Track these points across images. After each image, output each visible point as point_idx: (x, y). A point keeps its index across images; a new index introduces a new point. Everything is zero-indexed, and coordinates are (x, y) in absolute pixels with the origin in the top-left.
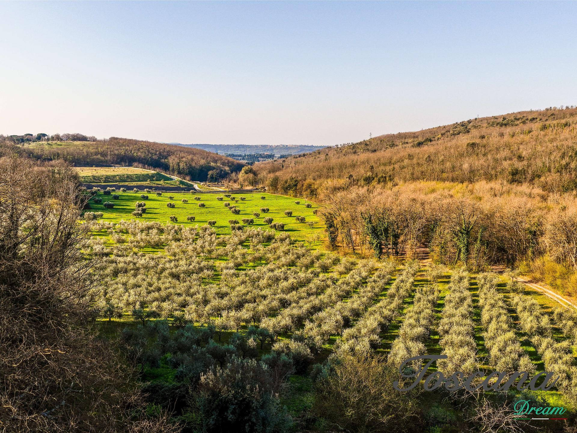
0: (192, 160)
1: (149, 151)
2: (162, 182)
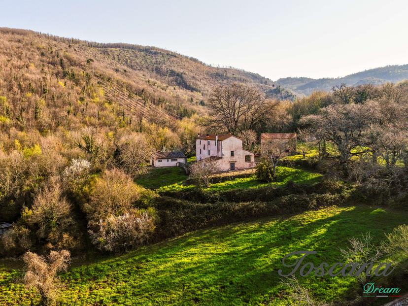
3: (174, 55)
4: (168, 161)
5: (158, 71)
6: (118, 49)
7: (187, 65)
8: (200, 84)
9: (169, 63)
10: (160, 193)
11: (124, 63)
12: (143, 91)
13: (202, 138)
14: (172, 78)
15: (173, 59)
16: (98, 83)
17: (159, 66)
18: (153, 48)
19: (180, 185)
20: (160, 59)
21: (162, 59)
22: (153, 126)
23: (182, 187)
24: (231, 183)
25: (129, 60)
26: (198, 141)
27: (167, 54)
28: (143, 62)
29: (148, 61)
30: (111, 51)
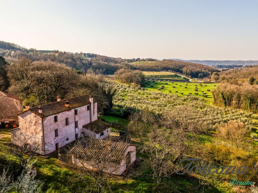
0: (193, 69)
1: (175, 65)
2: (176, 78)
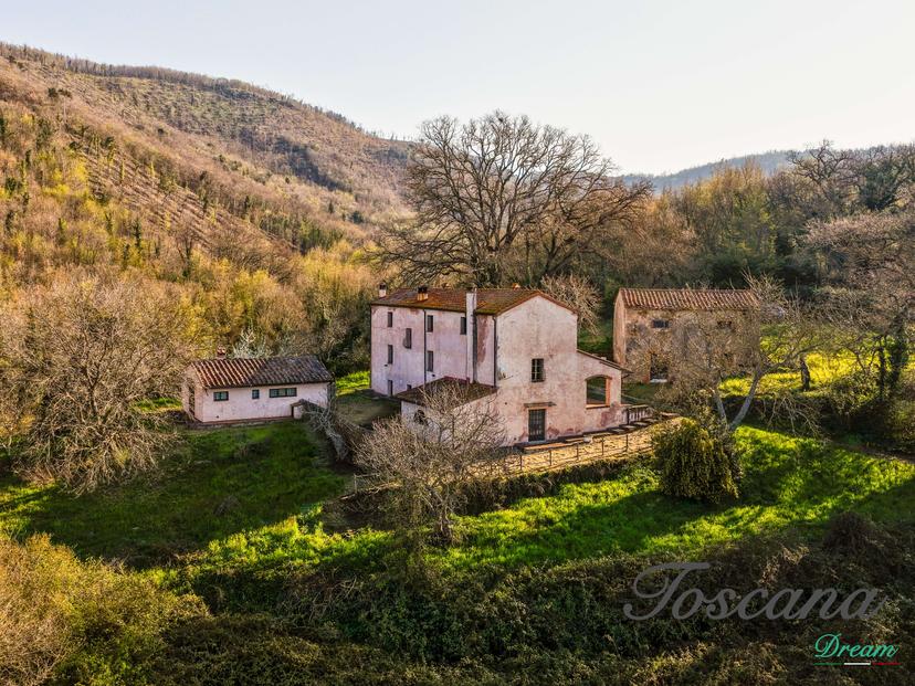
3: (288, 104)
4: (256, 396)
5: (247, 138)
6: (145, 81)
7: (319, 127)
8: (352, 175)
9: (275, 121)
10: (206, 586)
11: (159, 114)
12: (202, 177)
13: (397, 301)
14: (280, 156)
15: (285, 111)
16: (72, 145)
17: (249, 127)
18: (236, 84)
19: (310, 524)
20: (252, 109)
21: (257, 111)
22: (223, 266)
23: (319, 539)
24: (549, 513)
25: (173, 110)
26: (379, 316)
27: (271, 100)
28: (209, 116)
29: (222, 112)
30: (129, 85)
